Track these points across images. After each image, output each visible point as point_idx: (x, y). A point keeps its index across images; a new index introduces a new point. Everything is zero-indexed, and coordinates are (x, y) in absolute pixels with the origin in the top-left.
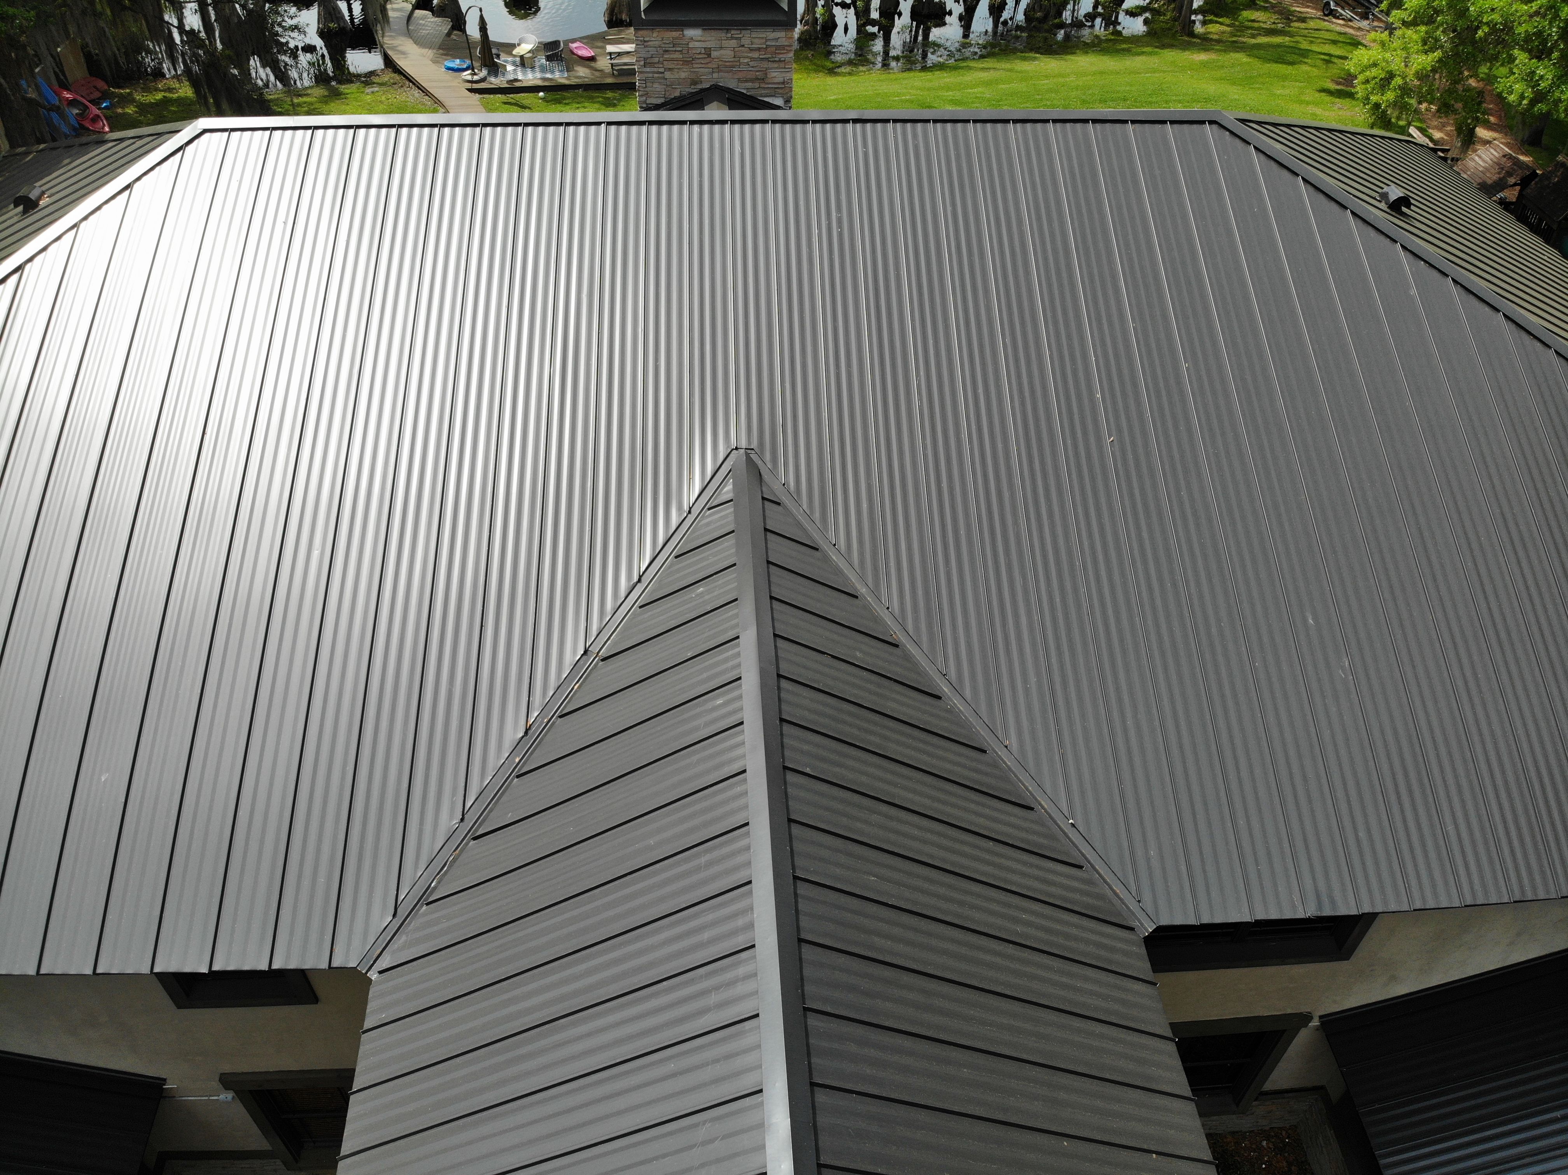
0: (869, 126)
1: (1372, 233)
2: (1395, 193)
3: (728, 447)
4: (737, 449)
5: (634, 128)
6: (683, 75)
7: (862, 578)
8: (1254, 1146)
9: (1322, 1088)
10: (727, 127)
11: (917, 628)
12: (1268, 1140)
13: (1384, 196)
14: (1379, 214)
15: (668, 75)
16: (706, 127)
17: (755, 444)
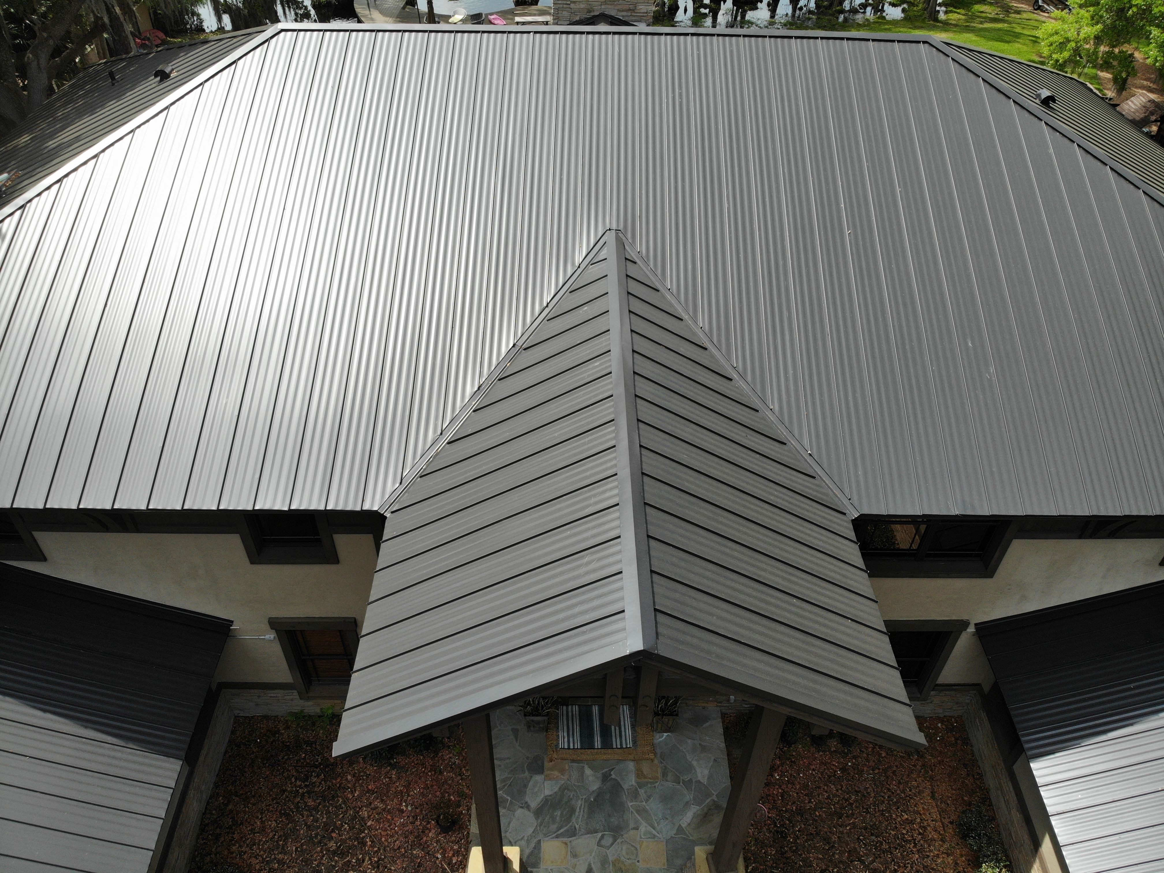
0: (701, 38)
1: (1027, 114)
2: (1045, 93)
3: (604, 228)
4: (610, 230)
5: (551, 36)
6: (582, 6)
7: (687, 310)
8: (932, 726)
9: (979, 685)
10: (610, 36)
11: (719, 341)
12: (942, 724)
13: (1039, 96)
14: (1035, 106)
15: (572, 6)
16: (597, 36)
17: (621, 227)
